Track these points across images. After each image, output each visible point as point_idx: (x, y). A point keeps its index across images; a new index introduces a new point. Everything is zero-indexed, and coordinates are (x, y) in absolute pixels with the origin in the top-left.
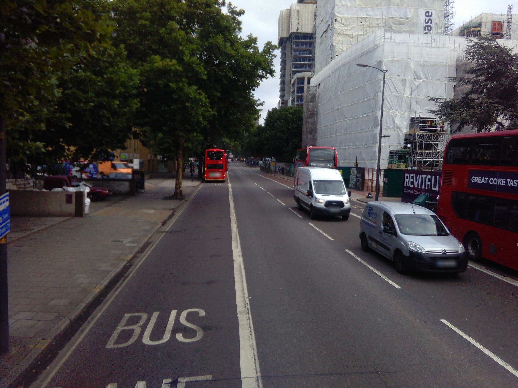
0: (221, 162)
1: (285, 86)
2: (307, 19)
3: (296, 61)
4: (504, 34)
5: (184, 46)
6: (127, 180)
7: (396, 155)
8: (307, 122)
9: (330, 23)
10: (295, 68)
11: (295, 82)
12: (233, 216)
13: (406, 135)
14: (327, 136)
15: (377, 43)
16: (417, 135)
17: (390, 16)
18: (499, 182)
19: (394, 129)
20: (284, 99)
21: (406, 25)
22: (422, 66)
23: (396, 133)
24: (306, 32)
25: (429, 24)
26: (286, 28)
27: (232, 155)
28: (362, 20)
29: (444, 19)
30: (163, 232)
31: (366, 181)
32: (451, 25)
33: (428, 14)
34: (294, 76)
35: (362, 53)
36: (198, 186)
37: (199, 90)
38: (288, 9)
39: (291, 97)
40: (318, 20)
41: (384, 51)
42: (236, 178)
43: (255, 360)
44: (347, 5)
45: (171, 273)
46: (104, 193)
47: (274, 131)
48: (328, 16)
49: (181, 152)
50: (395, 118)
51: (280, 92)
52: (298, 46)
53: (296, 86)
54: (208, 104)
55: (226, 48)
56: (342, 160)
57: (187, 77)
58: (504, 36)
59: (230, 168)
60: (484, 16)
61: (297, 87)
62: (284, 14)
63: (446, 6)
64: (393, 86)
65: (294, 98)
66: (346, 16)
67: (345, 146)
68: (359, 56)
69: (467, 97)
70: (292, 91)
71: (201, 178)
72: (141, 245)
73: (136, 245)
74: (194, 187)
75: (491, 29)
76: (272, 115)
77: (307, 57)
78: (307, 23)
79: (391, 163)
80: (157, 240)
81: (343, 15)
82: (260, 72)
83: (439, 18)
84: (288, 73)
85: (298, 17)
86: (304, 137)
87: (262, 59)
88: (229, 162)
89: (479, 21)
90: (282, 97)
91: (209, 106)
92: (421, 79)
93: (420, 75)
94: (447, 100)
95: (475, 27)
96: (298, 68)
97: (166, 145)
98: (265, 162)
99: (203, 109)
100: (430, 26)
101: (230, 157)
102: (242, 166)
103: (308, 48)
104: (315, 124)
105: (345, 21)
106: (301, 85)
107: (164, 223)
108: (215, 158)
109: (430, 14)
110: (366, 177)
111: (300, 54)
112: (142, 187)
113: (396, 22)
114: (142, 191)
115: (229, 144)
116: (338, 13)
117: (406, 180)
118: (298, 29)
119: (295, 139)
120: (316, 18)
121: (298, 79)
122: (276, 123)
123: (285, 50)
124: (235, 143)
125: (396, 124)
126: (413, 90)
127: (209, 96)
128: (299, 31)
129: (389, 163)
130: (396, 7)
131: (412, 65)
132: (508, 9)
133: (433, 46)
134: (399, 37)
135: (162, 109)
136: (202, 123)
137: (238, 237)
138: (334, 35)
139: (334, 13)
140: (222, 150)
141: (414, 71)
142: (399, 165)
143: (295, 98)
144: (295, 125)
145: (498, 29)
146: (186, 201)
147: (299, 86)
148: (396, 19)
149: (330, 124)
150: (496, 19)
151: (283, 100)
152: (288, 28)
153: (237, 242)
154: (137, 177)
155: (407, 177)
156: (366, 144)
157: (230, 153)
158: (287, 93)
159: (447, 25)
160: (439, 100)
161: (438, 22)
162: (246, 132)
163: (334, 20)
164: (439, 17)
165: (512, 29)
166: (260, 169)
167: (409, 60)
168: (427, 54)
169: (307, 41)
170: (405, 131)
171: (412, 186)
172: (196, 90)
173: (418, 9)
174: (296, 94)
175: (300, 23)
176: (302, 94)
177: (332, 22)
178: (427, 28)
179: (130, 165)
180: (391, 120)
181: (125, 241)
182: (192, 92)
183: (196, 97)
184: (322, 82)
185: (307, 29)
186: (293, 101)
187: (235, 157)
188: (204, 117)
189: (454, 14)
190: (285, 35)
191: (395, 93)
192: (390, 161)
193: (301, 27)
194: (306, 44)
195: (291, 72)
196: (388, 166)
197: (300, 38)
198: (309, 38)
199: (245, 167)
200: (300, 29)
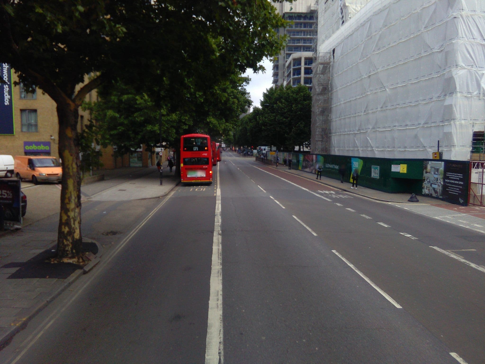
0: (206, 154)
1: (278, 71)
3: (290, 43)
8: (318, 100)
10: (289, 51)
11: (290, 64)
14: (349, 116)
19: (479, 97)
20: (277, 84)
24: (301, 12)
27: (225, 145)
34: (288, 59)
39: (286, 81)
47: (274, 114)
50: (481, 79)
51: (273, 77)
52: (292, 27)
53: (292, 67)
56: (378, 147)
59: (223, 158)
61: (294, 69)
64: (476, 28)
67: (385, 127)
70: (286, 74)
76: (269, 97)
78: (301, 2)
84: (281, 56)
96: (292, 51)
97: (121, 129)
98: (261, 151)
102: (235, 156)
103: (303, 29)
106: (297, 66)
108: (196, 149)
111: (294, 35)
115: (218, 126)
118: (291, 9)
119: (299, 123)
121: (294, 60)
122: (276, 103)
124: (227, 126)
125: (483, 89)
128: (293, 11)
129: (472, 152)
140: (206, 136)
143: (291, 81)
144: (299, 106)
147: (295, 67)
149: (355, 100)
152: (281, 9)
156: (426, 123)
158: (281, 77)
166: (256, 160)
169: (302, 21)
174: (292, 77)
175: (294, 3)
176: (299, 76)
180: (475, 83)
187: (227, 147)
192: (473, 148)
193: (295, 7)
194: (300, 25)
195: (285, 55)
196: (471, 156)
197: (294, 19)
198: (303, 18)
199: (238, 156)
200: (293, 8)
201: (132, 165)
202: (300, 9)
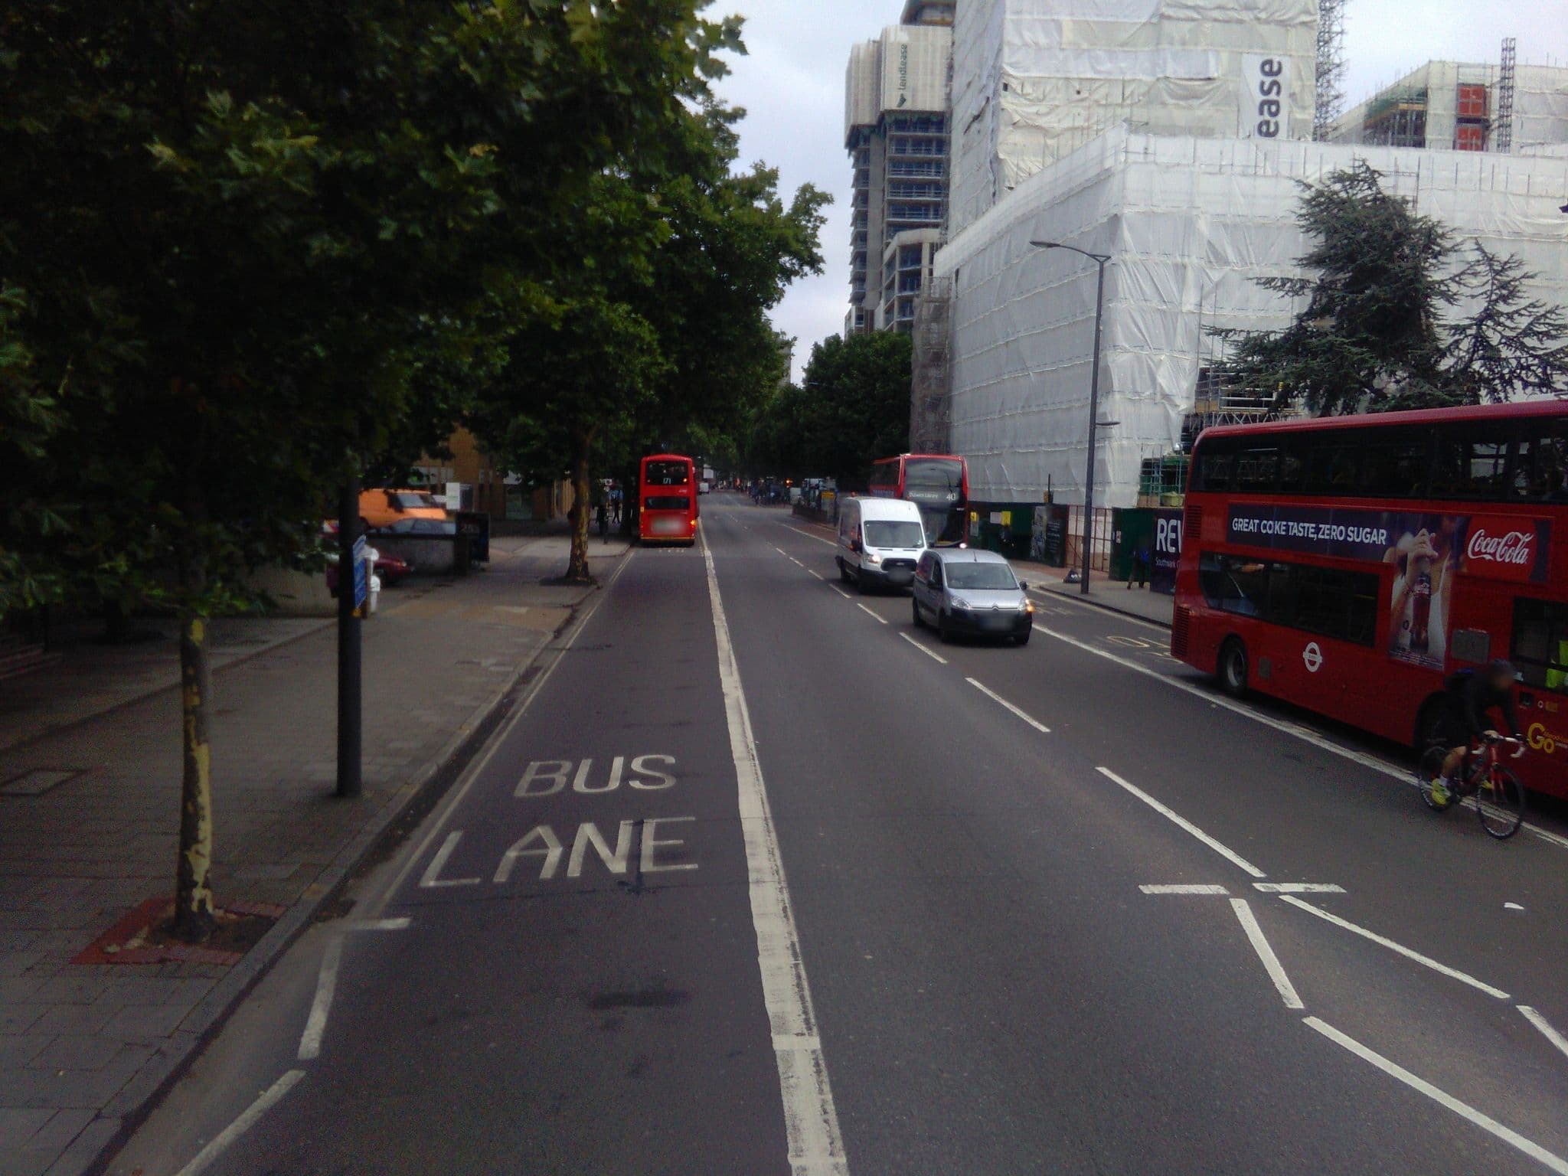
0: (685, 491)
1: (865, 268)
2: (929, 71)
3: (897, 194)
4: (1494, 121)
5: (597, 204)
6: (446, 537)
7: (1158, 473)
8: (924, 378)
9: (989, 92)
10: (895, 215)
11: (893, 257)
12: (719, 619)
13: (1187, 416)
14: (977, 419)
15: (1108, 164)
16: (1216, 417)
17: (1160, 75)
18: (1277, 527)
19: (1154, 400)
20: (863, 305)
21: (1208, 100)
22: (1232, 227)
23: (1158, 411)
24: (928, 109)
25: (1273, 96)
26: (867, 98)
27: (712, 471)
28: (1080, 84)
29: (1317, 81)
30: (562, 650)
31: (1072, 541)
32: (1337, 97)
33: (1270, 69)
34: (892, 239)
35: (1072, 189)
36: (623, 555)
37: (636, 314)
38: (874, 42)
39: (882, 302)
40: (959, 83)
41: (1124, 188)
42: (724, 535)
43: (763, 803)
44: (1037, 44)
45: (598, 713)
46: (397, 567)
47: (832, 404)
48: (985, 74)
49: (585, 465)
50: (1157, 370)
51: (851, 285)
52: (904, 151)
53: (898, 269)
54: (655, 345)
55: (699, 208)
56: (1017, 484)
57: (604, 281)
58: (1493, 127)
59: (703, 508)
60: (1434, 69)
61: (902, 273)
62: (862, 56)
63: (1321, 44)
64: (1149, 282)
65: (892, 305)
66: (1034, 74)
67: (1027, 446)
68: (1062, 199)
69: (1300, 327)
70: (885, 284)
71: (630, 533)
72: (522, 669)
73: (511, 669)
74: (611, 557)
75: (1454, 107)
76: (827, 357)
77: (929, 183)
78: (929, 83)
79: (1148, 494)
80: (551, 664)
81: (1026, 71)
82: (786, 260)
83: (1300, 77)
84: (873, 229)
85: (904, 64)
86: (915, 419)
87: (789, 233)
88: (701, 493)
89: (1420, 85)
90: (857, 298)
91: (659, 351)
92: (1227, 263)
93: (1225, 252)
94: (1251, 335)
95: (1410, 101)
96: (903, 215)
97: (536, 444)
98: (809, 491)
99: (646, 359)
100: (1277, 103)
101: (705, 477)
102: (741, 503)
103: (933, 156)
104: (946, 382)
105: (1033, 90)
106: (912, 265)
107: (558, 633)
108: (667, 480)
109: (1275, 68)
110: (1071, 531)
111: (909, 173)
112: (484, 556)
113: (1179, 92)
114: (484, 565)
115: (706, 440)
116: (1011, 65)
117: (1161, 536)
118: (903, 100)
120: (952, 77)
121: (904, 248)
122: (838, 379)
123: (865, 162)
124: (721, 439)
125: (1161, 386)
126: (1205, 292)
127: (660, 324)
128: (907, 106)
129: (1141, 493)
130: (1178, 47)
131: (1203, 226)
132: (1503, 50)
133: (1261, 172)
134: (1167, 149)
135: (546, 359)
136: (640, 394)
137: (733, 657)
138: (1002, 128)
139: (1001, 68)
140: (684, 458)
141: (1209, 243)
142: (1167, 497)
143: (896, 303)
144: (891, 384)
145: (1476, 106)
146: (598, 588)
147: (905, 269)
148: (1178, 82)
149: (987, 386)
150: (1471, 77)
151: (859, 309)
152: (875, 99)
153: (731, 665)
154: (470, 528)
155: (1162, 526)
157: (705, 466)
158: (873, 289)
159: (1325, 99)
160: (1231, 334)
161: (1297, 90)
162: (752, 407)
163: (1001, 86)
164: (1300, 74)
165: (1515, 107)
166: (794, 512)
167: (1195, 212)
168: (1244, 196)
169: (930, 134)
170: (1185, 404)
171: (1172, 550)
172: (629, 313)
173: (1241, 53)
174: (897, 293)
175: (910, 83)
176: (916, 293)
177: (995, 92)
178: (1266, 108)
179: (438, 498)
180: (1146, 375)
181: (485, 663)
182: (618, 319)
183: (627, 332)
184: (964, 265)
185: (929, 100)
186: (889, 311)
187: (720, 478)
188: (647, 379)
189: (1344, 68)
190: (867, 118)
191: (1156, 303)
192: (1142, 487)
193: (913, 96)
194: (926, 146)
195: (885, 225)
196: (1139, 501)
197: (909, 128)
198: (934, 127)
199: (750, 505)
200: (909, 99)
201: (510, 515)
202: (928, 102)
